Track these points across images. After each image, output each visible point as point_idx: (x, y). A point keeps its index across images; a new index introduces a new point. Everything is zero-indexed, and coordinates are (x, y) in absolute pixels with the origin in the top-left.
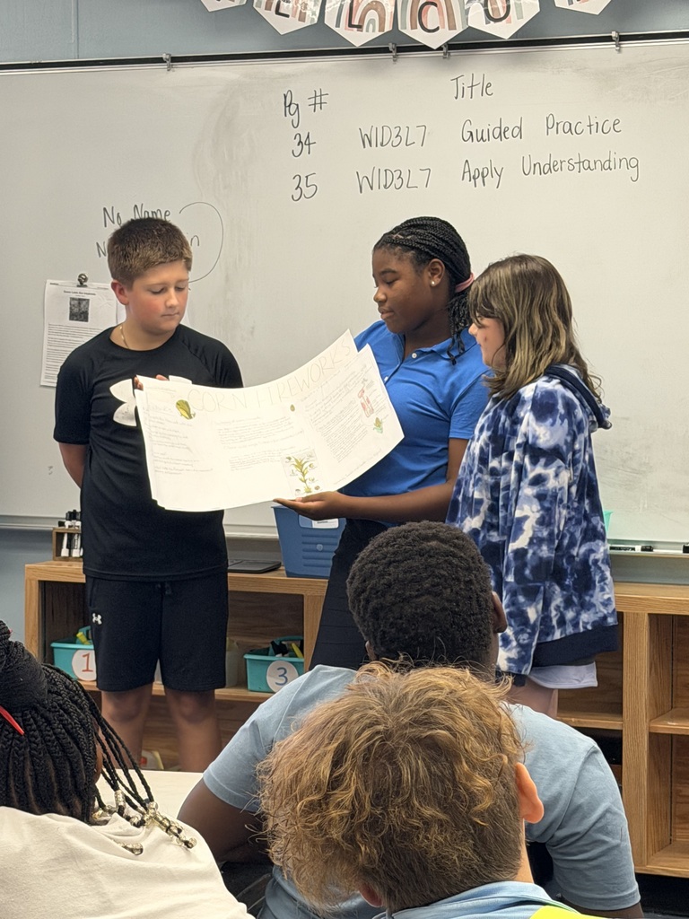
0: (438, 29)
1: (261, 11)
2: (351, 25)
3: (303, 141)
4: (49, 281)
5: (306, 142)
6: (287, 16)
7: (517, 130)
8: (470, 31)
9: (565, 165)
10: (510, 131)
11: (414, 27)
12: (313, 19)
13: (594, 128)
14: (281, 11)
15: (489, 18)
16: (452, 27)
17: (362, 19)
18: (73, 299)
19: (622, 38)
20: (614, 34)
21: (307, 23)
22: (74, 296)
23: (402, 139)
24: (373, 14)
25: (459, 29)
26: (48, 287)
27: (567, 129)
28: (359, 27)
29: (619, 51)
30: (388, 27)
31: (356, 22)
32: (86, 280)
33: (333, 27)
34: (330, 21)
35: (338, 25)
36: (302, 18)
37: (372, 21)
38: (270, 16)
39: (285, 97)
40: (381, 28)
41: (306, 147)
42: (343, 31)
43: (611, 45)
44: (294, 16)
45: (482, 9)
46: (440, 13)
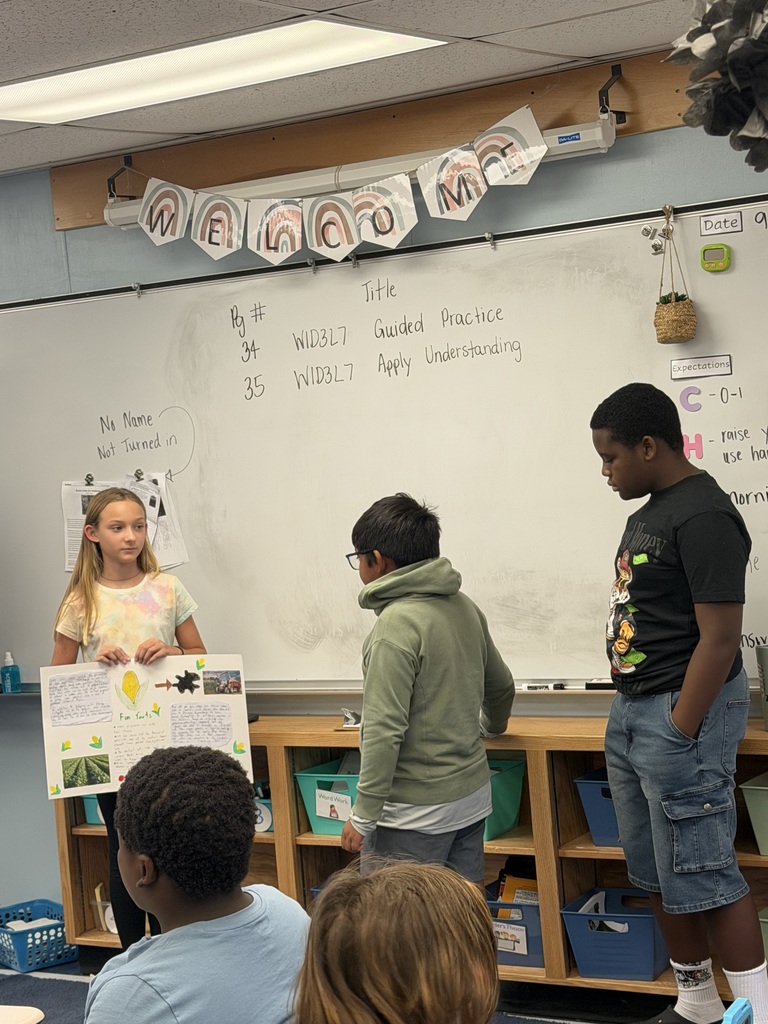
0: (339, 244)
1: (198, 241)
2: (269, 248)
3: (249, 347)
4: (64, 483)
5: (251, 349)
6: (218, 244)
7: (418, 325)
8: (364, 244)
9: (461, 352)
10: (413, 327)
11: (319, 245)
12: (238, 246)
13: (481, 317)
14: (213, 241)
15: (378, 232)
16: (350, 242)
17: (277, 242)
18: (83, 496)
19: (496, 238)
20: (486, 235)
21: (234, 249)
22: (84, 493)
23: (327, 340)
24: (284, 237)
25: (357, 243)
26: (64, 488)
27: (459, 320)
28: (276, 249)
29: (495, 248)
30: (298, 247)
31: (272, 245)
32: (92, 479)
33: (255, 250)
34: (252, 246)
35: (258, 249)
36: (230, 245)
37: (285, 243)
38: (204, 245)
39: (232, 311)
40: (293, 249)
41: (252, 353)
42: (263, 253)
43: (488, 245)
44: (223, 244)
45: (371, 225)
46: (339, 231)
